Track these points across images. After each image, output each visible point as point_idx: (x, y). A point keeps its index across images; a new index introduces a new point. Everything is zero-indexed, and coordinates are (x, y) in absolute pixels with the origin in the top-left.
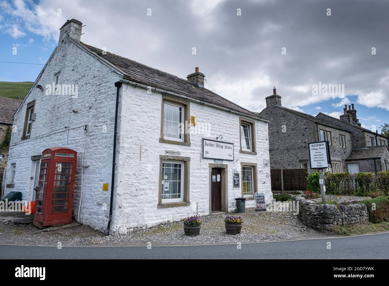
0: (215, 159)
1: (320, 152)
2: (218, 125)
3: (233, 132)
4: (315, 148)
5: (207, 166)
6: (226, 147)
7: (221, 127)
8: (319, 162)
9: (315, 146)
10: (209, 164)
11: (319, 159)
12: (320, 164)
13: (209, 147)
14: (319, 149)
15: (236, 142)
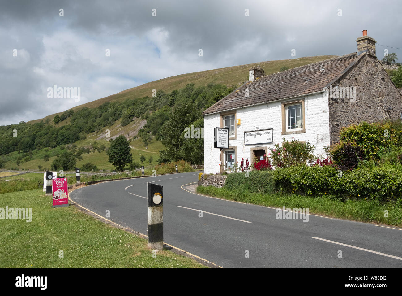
0: (256, 144)
1: (224, 136)
2: (259, 117)
3: (274, 118)
4: (221, 132)
5: (249, 150)
6: (264, 134)
7: (261, 119)
8: (223, 143)
9: (221, 131)
10: (251, 148)
11: (223, 141)
12: (223, 145)
13: (249, 136)
14: (223, 133)
15: (278, 126)
